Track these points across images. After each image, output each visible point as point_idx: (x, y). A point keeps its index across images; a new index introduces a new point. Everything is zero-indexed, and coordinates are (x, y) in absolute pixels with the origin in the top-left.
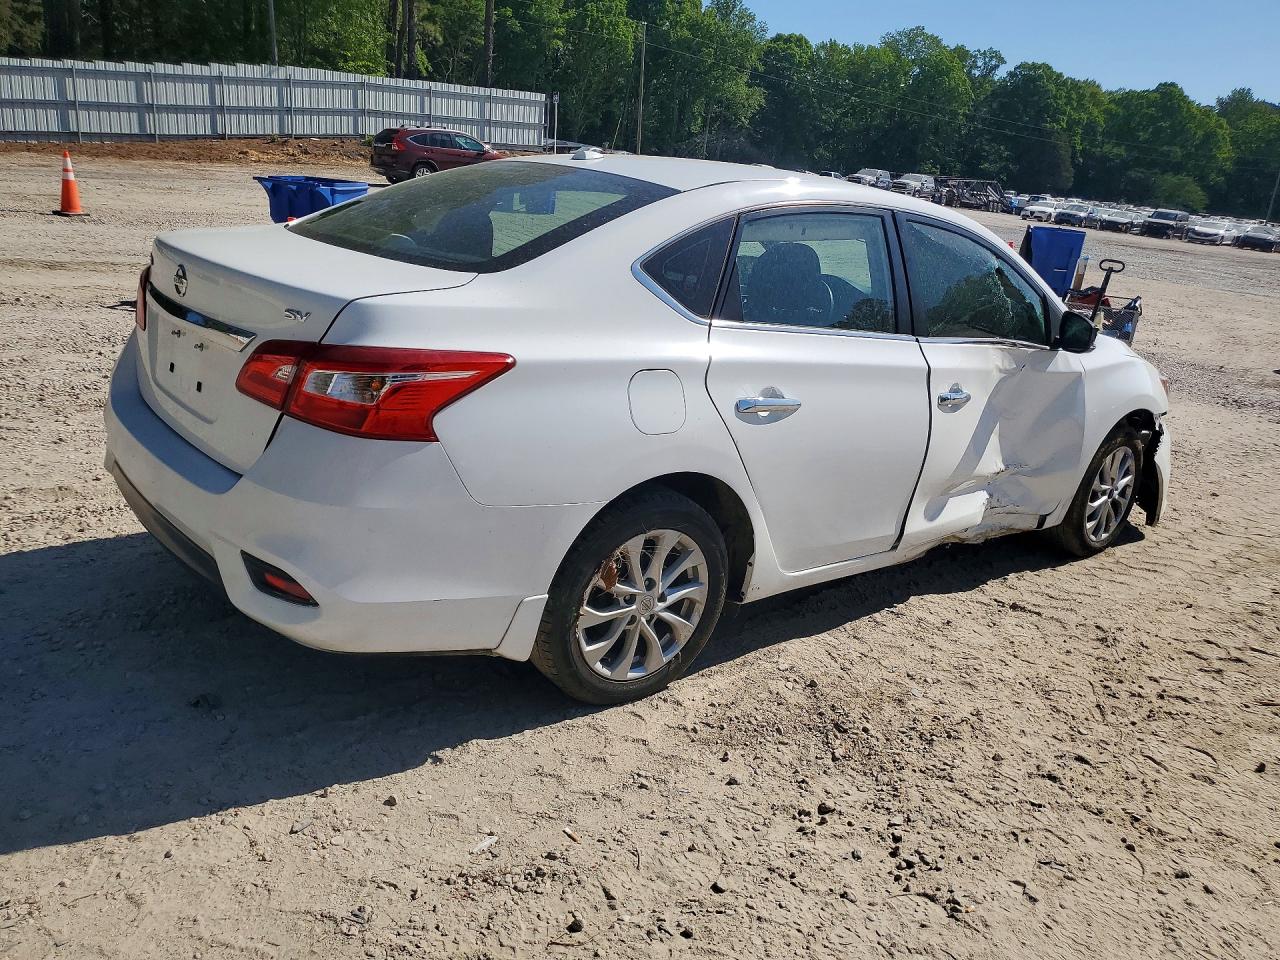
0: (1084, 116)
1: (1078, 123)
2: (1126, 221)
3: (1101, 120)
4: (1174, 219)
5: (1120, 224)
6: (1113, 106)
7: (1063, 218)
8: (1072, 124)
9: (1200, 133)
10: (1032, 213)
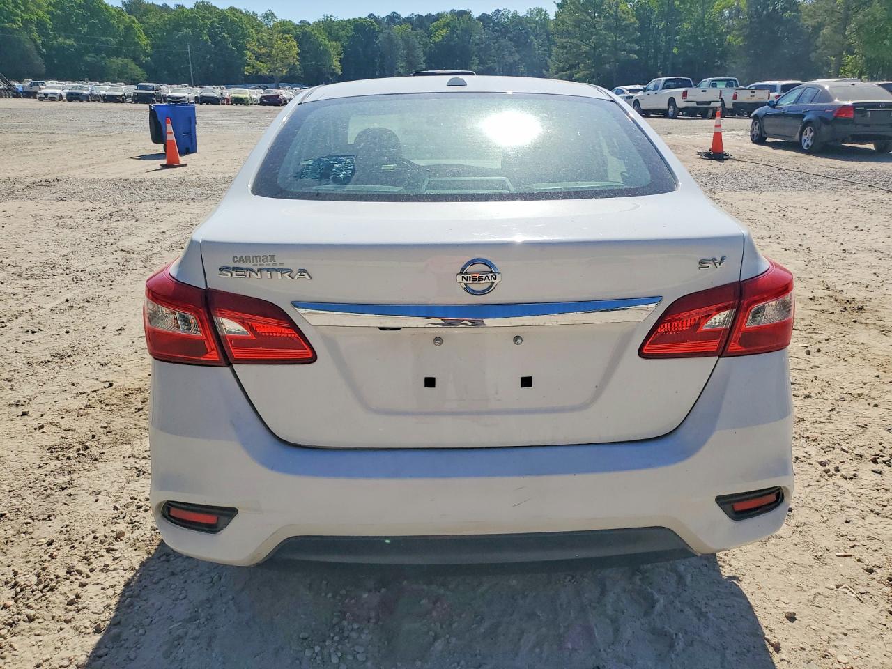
0: (34, 17)
1: (30, 21)
2: (120, 94)
3: (47, 18)
4: (153, 89)
5: (118, 96)
6: (51, 8)
7: (72, 96)
8: (26, 23)
9: (122, 27)
10: (46, 95)
